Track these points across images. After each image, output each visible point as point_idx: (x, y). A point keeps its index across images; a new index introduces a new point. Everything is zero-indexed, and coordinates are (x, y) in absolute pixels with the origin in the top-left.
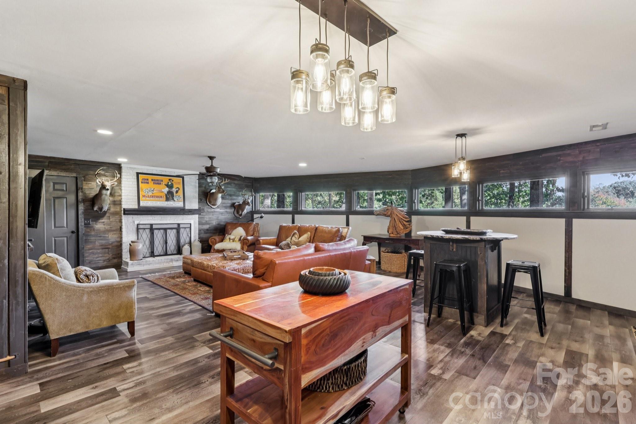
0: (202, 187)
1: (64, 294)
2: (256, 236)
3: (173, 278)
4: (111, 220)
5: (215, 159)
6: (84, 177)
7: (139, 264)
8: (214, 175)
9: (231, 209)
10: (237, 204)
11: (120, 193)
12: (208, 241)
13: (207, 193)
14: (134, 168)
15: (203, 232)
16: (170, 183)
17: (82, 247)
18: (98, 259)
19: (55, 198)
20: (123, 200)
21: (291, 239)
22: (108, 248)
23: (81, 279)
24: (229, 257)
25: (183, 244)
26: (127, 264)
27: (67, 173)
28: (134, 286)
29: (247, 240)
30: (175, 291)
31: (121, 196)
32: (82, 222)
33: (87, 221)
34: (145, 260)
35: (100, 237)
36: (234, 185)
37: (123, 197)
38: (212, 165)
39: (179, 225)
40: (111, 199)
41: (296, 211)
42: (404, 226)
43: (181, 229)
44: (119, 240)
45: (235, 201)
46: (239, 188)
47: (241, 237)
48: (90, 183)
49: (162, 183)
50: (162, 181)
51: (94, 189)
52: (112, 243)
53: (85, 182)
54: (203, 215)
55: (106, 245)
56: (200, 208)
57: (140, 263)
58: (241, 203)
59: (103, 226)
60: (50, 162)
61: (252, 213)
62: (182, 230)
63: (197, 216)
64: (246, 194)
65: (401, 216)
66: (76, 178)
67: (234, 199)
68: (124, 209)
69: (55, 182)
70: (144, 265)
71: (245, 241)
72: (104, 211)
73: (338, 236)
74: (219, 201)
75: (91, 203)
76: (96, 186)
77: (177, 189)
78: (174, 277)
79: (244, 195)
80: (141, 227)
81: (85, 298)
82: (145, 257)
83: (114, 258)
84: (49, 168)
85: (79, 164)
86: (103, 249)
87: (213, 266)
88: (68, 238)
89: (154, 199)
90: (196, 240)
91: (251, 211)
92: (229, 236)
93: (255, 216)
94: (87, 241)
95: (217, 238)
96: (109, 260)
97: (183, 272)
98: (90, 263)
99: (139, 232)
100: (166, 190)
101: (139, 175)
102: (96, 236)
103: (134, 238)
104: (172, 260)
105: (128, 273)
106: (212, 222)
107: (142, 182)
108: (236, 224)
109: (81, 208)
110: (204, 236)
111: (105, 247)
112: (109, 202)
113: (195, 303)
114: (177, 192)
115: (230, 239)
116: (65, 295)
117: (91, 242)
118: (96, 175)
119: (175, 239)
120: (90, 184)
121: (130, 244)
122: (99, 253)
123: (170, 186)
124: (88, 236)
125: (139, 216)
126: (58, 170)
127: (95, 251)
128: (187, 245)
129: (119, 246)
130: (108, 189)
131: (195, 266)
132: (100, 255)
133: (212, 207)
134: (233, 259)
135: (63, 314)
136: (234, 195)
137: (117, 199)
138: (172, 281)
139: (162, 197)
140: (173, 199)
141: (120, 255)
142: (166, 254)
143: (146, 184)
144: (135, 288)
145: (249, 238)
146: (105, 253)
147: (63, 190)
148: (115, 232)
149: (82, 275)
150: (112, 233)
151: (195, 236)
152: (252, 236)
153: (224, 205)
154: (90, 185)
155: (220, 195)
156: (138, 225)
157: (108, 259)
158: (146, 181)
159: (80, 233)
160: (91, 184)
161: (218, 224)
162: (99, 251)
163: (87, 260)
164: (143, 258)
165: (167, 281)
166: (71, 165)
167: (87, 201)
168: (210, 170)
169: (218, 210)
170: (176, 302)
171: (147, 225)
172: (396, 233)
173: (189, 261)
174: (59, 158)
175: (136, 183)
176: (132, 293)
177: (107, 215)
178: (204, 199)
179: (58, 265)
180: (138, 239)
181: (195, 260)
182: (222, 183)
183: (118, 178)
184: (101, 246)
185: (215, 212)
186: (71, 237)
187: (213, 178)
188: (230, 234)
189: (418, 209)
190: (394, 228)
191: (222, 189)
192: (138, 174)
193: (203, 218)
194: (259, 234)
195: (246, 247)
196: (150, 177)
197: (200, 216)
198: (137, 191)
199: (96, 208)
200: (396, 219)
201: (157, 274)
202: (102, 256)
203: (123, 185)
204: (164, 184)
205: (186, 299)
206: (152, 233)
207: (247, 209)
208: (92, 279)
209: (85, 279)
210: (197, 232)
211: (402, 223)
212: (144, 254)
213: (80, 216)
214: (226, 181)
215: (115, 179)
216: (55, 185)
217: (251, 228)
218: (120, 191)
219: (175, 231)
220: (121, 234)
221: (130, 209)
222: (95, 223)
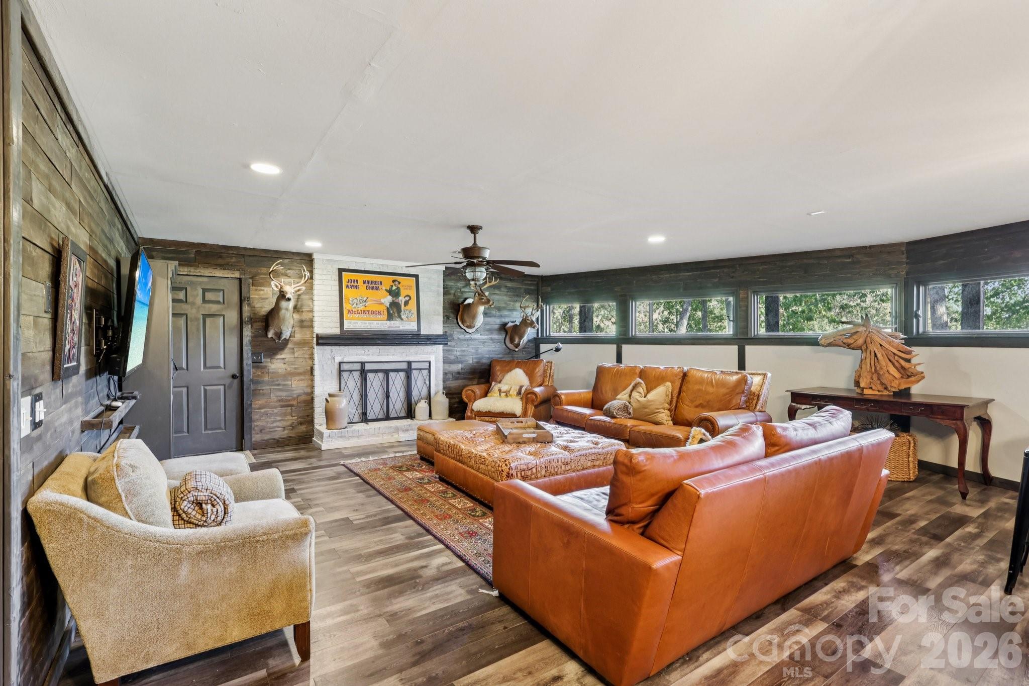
0: (450, 294)
1: (129, 562)
2: (548, 386)
3: (399, 469)
4: (296, 355)
5: (480, 232)
6: (252, 278)
7: (341, 437)
8: (480, 264)
9: (501, 334)
10: (510, 324)
11: (312, 306)
12: (460, 394)
13: (459, 305)
14: (335, 261)
15: (450, 376)
16: (394, 288)
17: (249, 403)
18: (275, 425)
19: (205, 316)
20: (315, 319)
21: (630, 396)
22: (291, 406)
23: (184, 512)
24: (512, 437)
25: (416, 399)
26: (321, 435)
27: (226, 272)
28: (306, 534)
29: (534, 393)
30: (405, 507)
31: (312, 311)
32: (248, 359)
33: (257, 358)
34: (352, 429)
35: (279, 385)
36: (506, 290)
37: (315, 314)
38: (475, 243)
39: (409, 363)
40: (296, 316)
41: (625, 338)
42: (902, 371)
43: (414, 371)
44: (309, 390)
45: (506, 320)
46: (514, 295)
47: (521, 387)
48: (263, 288)
49: (380, 286)
50: (381, 283)
51: (269, 300)
52: (298, 396)
53: (254, 288)
54: (450, 346)
55: (287, 401)
56: (446, 332)
57: (343, 434)
58: (518, 324)
59: (282, 366)
60: (198, 253)
61: (537, 342)
62: (415, 373)
63: (441, 347)
64: (528, 306)
65: (893, 346)
66: (240, 279)
67: (505, 316)
68: (317, 335)
69: (207, 287)
70: (349, 438)
71: (529, 396)
72: (285, 339)
73: (743, 392)
74: (480, 320)
75: (264, 324)
76: (271, 293)
77: (407, 298)
78: (402, 467)
79: (525, 308)
80: (345, 367)
81: (184, 571)
82: (351, 423)
83: (301, 424)
84: (197, 264)
85: (244, 256)
86: (282, 406)
87: (480, 456)
88: (226, 387)
89: (367, 316)
90: (438, 392)
91: (535, 338)
92: (499, 385)
93: (543, 347)
94: (256, 393)
95: (478, 389)
96: (293, 428)
97: (418, 456)
98: (261, 431)
99: (342, 377)
100: (388, 299)
101: (343, 273)
102: (271, 383)
103: (333, 387)
104: (397, 430)
105: (323, 453)
106: (467, 358)
107: (347, 287)
108: (509, 362)
109: (248, 332)
110: (453, 384)
111: (286, 404)
112: (292, 322)
113: (448, 547)
114: (406, 303)
115: (500, 391)
116: (133, 567)
117: (264, 394)
118: (270, 273)
119: (403, 389)
120: (261, 290)
121: (326, 399)
122: (276, 414)
123: (395, 293)
124: (258, 383)
125: (342, 348)
126: (210, 267)
127: (269, 410)
128: (423, 401)
129: (310, 402)
130: (289, 299)
131: (442, 451)
132: (279, 418)
133: (468, 330)
134: (521, 440)
135: (126, 617)
136: (505, 308)
137: (306, 316)
138: (399, 477)
139: (382, 312)
140: (400, 316)
141: (310, 418)
142: (387, 418)
143: (354, 290)
144: (312, 538)
145: (537, 390)
146: (285, 415)
147: (218, 302)
148: (302, 377)
149: (185, 503)
150: (297, 378)
151: (437, 384)
152: (540, 385)
153: (489, 327)
154: (262, 292)
155: (481, 309)
156: (340, 363)
157: (291, 425)
158: (354, 285)
159: (245, 379)
160: (263, 290)
161: (477, 363)
162: (276, 411)
163: (257, 426)
164: (348, 423)
165: (390, 478)
166: (231, 257)
167: (256, 322)
168: (471, 254)
169: (477, 336)
170: (407, 538)
171: (355, 364)
172: (880, 388)
173: (430, 437)
174: (212, 246)
175: (338, 288)
176: (304, 550)
177: (290, 345)
178: (452, 316)
179: (117, 482)
180: (340, 390)
181: (442, 438)
182: (485, 287)
183: (306, 279)
184: (279, 401)
185: (471, 339)
186: (230, 386)
187: (478, 269)
188: (500, 382)
189: (924, 332)
190: (875, 377)
191: (486, 297)
192: (341, 271)
193: (451, 351)
194: (553, 381)
195: (531, 409)
196: (361, 277)
197: (446, 348)
198: (338, 303)
199: (271, 334)
200: (879, 355)
201: (371, 458)
202: (282, 420)
203: (315, 292)
204: (384, 288)
205: (428, 531)
206: (364, 379)
207: (530, 333)
208: (209, 511)
209: (194, 513)
210: (441, 376)
211: (896, 364)
212: (351, 417)
213: (245, 348)
214: (493, 283)
215: (303, 281)
216: (206, 293)
217: (539, 370)
218: (311, 303)
219: (402, 374)
220: (312, 380)
221: (325, 335)
222: (269, 360)
